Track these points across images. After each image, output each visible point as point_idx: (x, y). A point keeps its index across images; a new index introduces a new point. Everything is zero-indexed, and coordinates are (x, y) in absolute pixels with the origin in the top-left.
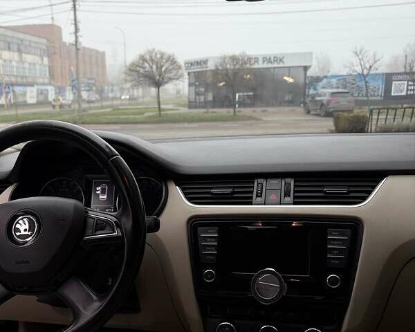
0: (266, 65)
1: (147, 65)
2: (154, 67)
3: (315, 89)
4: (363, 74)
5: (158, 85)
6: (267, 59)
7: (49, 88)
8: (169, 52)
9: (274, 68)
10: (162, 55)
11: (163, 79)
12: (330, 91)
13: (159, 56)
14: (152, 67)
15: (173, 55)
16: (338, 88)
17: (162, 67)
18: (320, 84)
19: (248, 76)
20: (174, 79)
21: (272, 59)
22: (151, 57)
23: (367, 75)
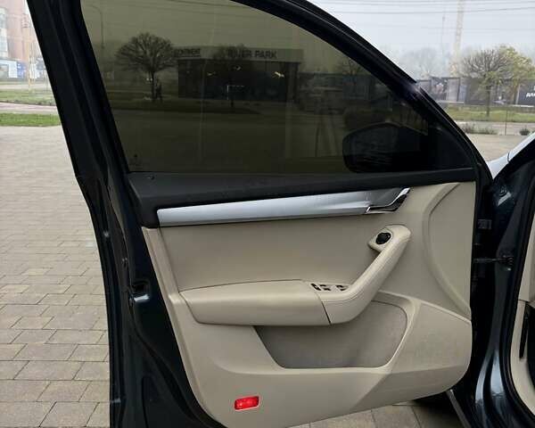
0: (258, 59)
1: (141, 50)
2: (148, 53)
3: (307, 86)
4: (351, 75)
5: (152, 71)
6: (259, 53)
7: (9, 63)
8: (164, 38)
9: (266, 62)
10: (157, 40)
11: (157, 66)
12: (324, 88)
13: (153, 41)
14: (145, 52)
15: (169, 41)
16: (325, 86)
17: (156, 52)
18: (311, 81)
19: (239, 68)
20: (169, 66)
21: (265, 54)
22: (144, 42)
23: (356, 75)
